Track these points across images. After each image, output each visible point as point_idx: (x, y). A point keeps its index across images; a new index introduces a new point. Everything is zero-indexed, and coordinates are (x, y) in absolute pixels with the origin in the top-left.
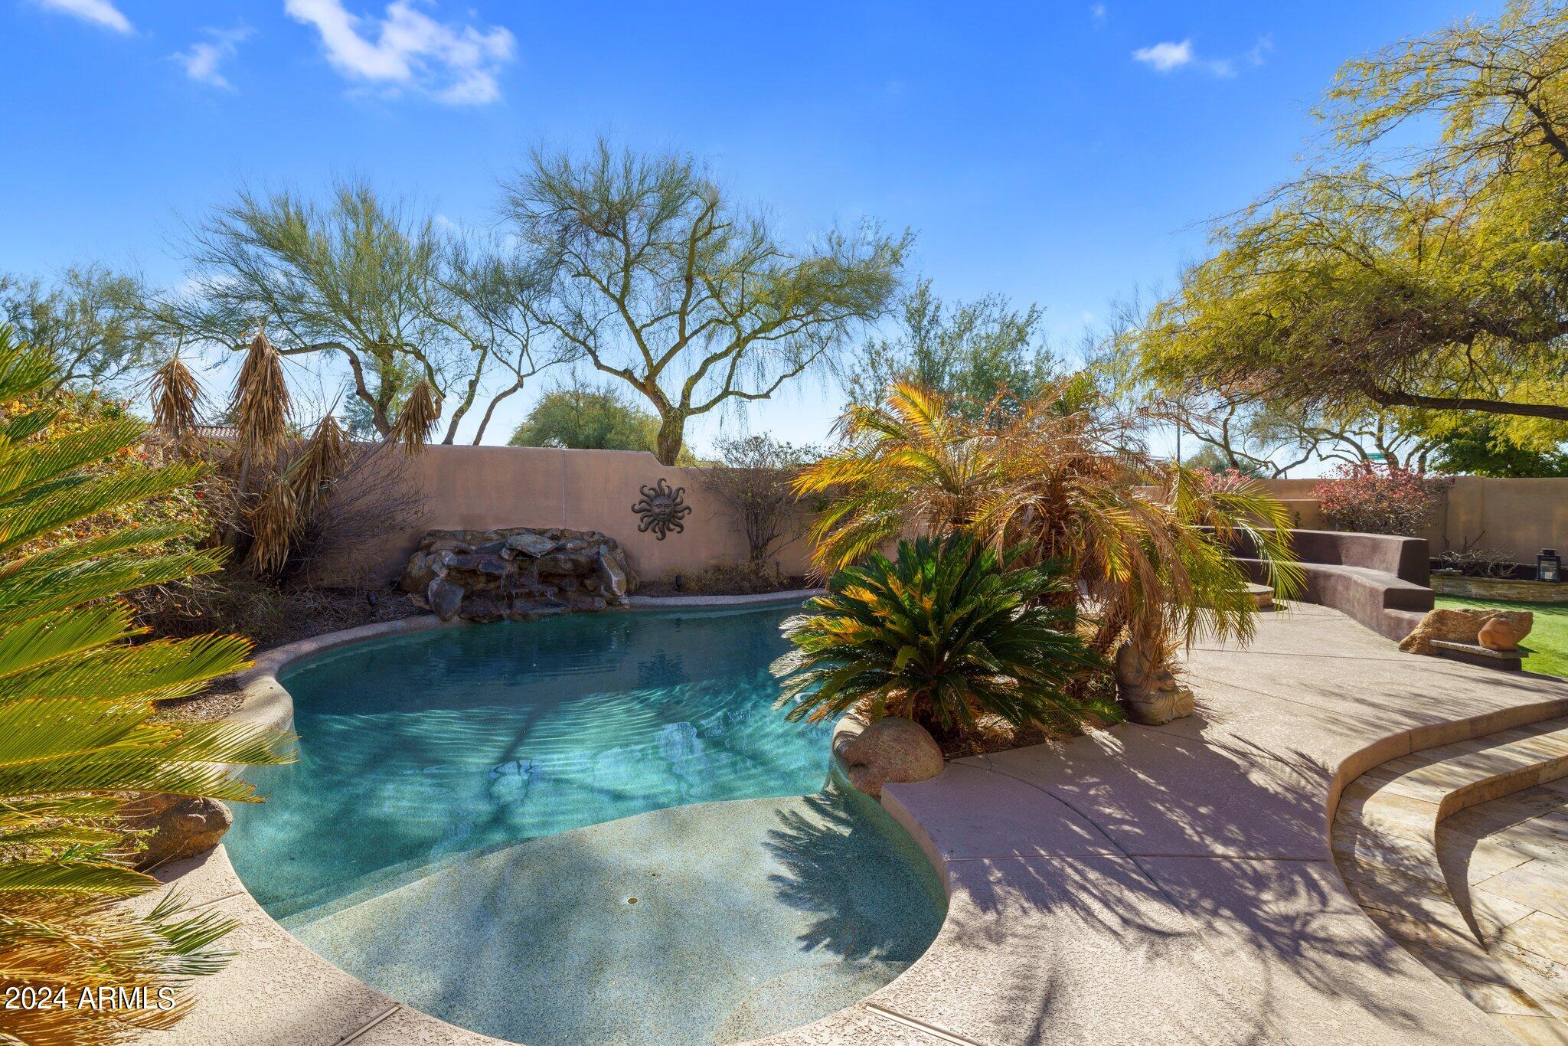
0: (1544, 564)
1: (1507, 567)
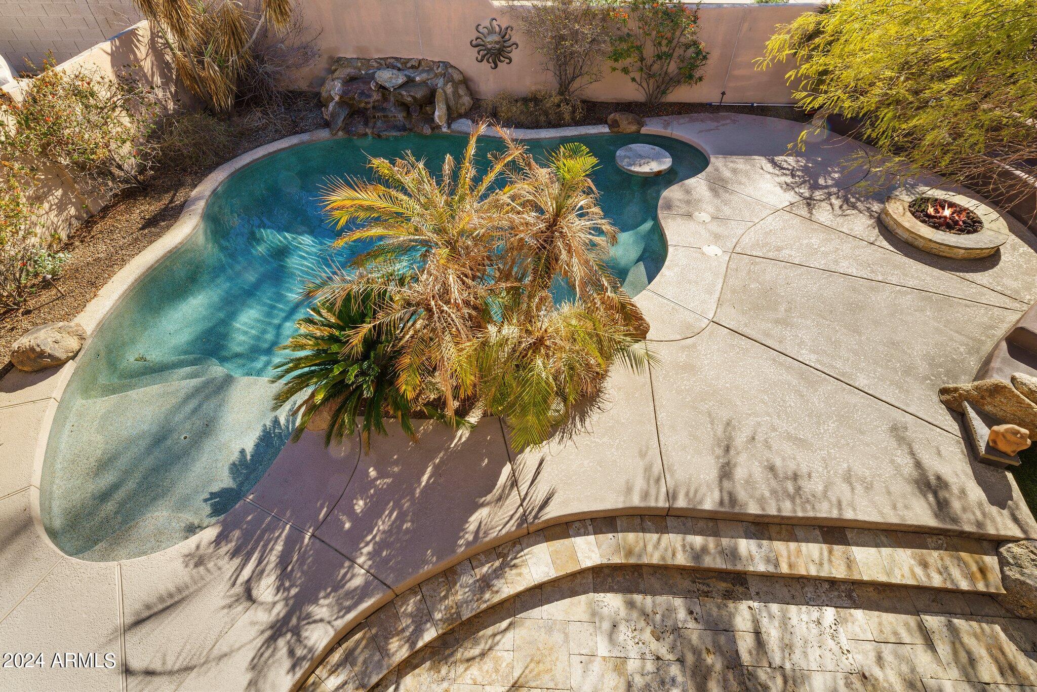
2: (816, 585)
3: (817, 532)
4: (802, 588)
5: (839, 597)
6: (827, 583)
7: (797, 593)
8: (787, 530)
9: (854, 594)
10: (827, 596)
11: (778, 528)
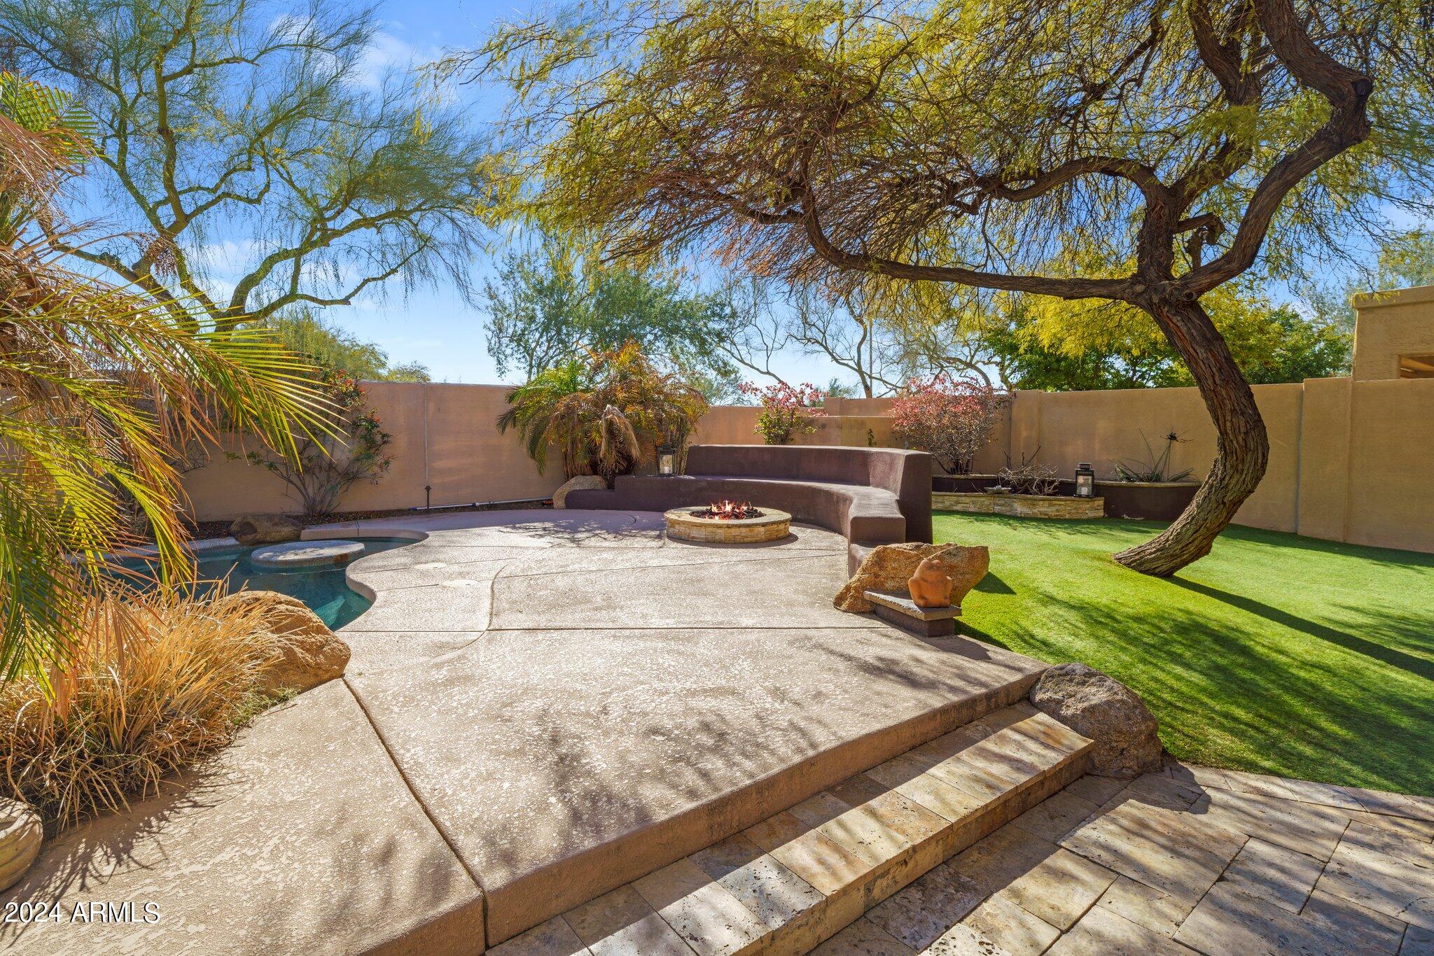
0: (1081, 480)
1: (1051, 483)
2: (901, 906)
3: (831, 799)
4: (885, 927)
5: (949, 899)
6: (913, 890)
7: (885, 945)
8: (782, 822)
9: (964, 879)
10: (933, 912)
11: (764, 826)
